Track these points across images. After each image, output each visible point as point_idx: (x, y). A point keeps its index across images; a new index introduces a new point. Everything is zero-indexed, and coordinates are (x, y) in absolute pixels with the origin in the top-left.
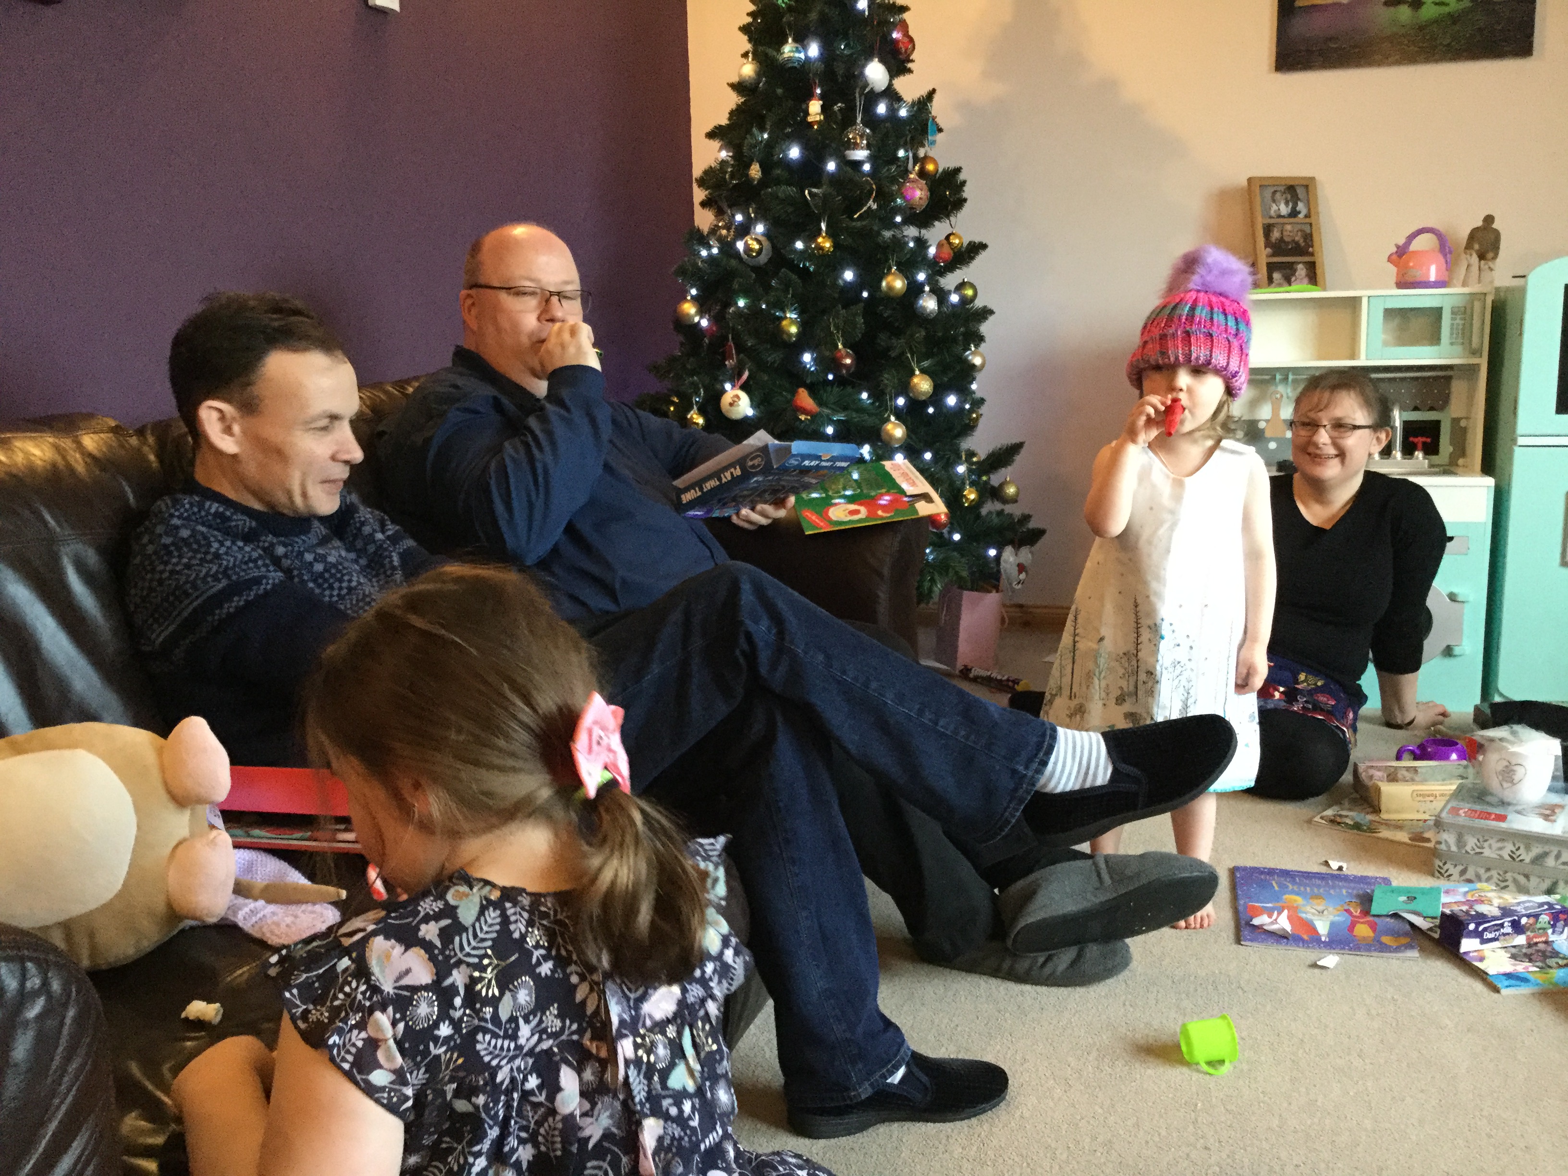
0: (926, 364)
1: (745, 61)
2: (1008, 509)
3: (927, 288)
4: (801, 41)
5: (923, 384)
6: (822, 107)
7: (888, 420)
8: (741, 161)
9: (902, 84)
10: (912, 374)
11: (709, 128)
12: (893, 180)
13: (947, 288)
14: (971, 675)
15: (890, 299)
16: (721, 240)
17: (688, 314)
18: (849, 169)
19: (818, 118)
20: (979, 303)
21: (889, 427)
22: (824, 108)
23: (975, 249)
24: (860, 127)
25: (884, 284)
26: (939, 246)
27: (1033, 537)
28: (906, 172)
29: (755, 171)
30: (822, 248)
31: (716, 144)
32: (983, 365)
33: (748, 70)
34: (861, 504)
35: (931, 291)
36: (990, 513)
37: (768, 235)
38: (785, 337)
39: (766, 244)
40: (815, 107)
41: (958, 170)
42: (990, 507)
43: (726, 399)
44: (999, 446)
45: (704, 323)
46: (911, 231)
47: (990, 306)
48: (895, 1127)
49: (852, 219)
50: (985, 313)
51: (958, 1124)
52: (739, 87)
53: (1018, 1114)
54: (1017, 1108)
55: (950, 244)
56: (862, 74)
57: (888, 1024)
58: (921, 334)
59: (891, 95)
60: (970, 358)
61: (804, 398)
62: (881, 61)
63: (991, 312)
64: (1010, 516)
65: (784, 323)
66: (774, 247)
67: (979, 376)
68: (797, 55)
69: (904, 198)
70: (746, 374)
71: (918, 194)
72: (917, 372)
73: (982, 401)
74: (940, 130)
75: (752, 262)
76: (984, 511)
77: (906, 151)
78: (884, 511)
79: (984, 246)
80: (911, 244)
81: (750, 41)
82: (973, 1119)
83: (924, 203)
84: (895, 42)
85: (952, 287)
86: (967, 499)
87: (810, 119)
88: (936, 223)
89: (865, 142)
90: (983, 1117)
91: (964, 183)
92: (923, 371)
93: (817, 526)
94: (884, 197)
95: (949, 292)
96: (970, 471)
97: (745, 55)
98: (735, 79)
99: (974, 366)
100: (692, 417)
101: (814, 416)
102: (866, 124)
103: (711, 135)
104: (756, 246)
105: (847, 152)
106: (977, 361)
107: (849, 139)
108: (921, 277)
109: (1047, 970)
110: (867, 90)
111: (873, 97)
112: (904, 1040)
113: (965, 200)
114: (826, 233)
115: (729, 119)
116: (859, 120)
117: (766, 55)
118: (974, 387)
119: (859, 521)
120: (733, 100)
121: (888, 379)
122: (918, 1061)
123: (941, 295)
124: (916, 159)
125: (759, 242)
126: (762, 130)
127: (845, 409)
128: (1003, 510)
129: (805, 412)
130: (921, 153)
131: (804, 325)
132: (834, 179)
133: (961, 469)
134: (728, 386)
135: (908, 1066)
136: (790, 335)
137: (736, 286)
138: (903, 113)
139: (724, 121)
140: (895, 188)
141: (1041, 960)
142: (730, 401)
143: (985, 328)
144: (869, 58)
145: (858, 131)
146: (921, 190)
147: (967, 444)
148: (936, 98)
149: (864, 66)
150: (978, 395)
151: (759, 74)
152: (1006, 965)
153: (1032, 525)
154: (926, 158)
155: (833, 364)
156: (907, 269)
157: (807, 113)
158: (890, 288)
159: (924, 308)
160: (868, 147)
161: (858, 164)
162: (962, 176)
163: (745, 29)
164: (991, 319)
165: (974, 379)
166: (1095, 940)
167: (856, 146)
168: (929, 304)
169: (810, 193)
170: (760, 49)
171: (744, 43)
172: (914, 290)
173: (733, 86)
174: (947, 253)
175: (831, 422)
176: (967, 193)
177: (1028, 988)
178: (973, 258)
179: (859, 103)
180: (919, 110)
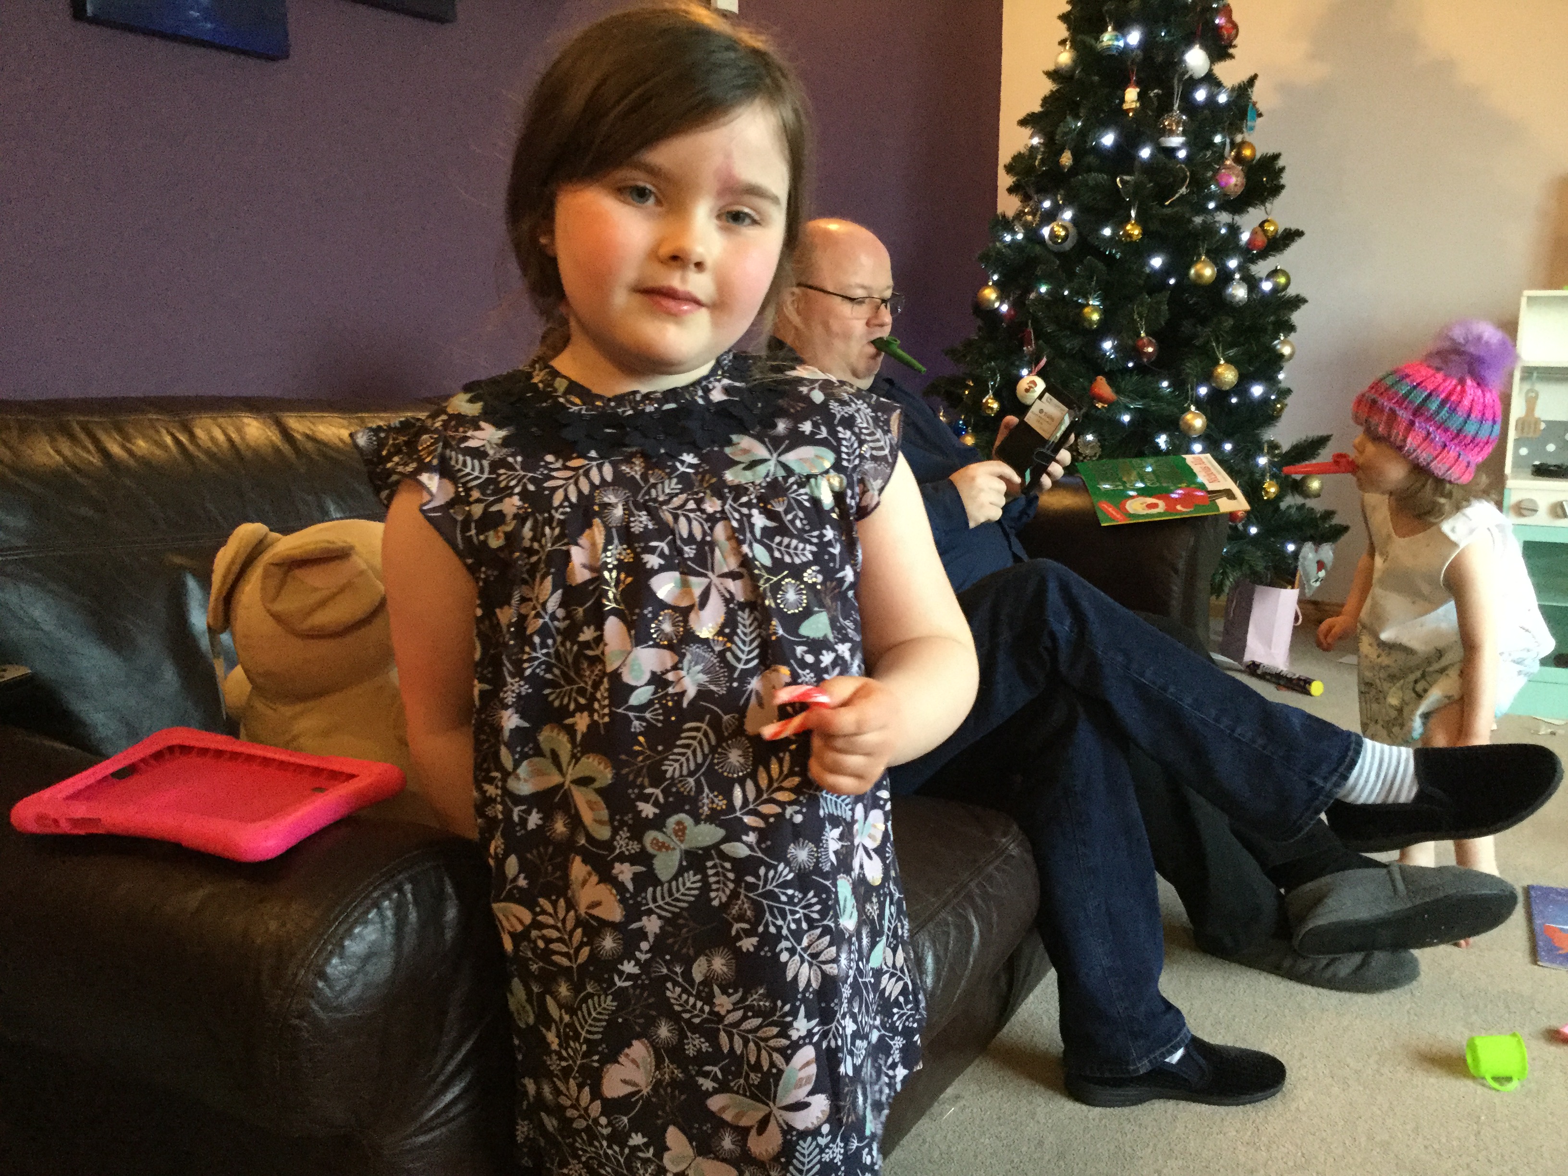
0: (1231, 352)
1: (1061, 48)
2: (1310, 503)
3: (1237, 276)
4: (1121, 28)
5: (1227, 374)
6: (1139, 94)
7: (1188, 410)
8: (1053, 148)
9: (1222, 70)
10: (1216, 363)
11: (1022, 115)
12: (1208, 166)
13: (1258, 275)
14: (1259, 672)
15: (1198, 287)
16: (1027, 227)
17: (989, 300)
18: (1161, 156)
19: (1133, 106)
20: (1291, 291)
21: (1189, 417)
22: (1141, 96)
23: (1290, 236)
24: (1176, 112)
25: (1192, 272)
26: (1254, 233)
27: (1335, 534)
28: (1222, 158)
29: (1066, 159)
30: (1130, 236)
31: (1027, 131)
32: (1291, 356)
33: (1065, 58)
34: (1159, 498)
35: (1242, 279)
36: (1289, 507)
37: (1074, 221)
38: (1086, 324)
39: (1072, 231)
40: (1131, 95)
41: (1276, 157)
42: (1291, 501)
43: (1023, 384)
44: (1304, 438)
45: (1005, 308)
46: (1224, 217)
47: (1304, 294)
48: (1171, 1104)
49: (1164, 206)
50: (1298, 302)
51: (1233, 1109)
52: (1054, 75)
53: (1293, 1107)
54: (1293, 1100)
55: (1265, 232)
56: (1182, 61)
57: (1169, 1007)
58: (1228, 323)
59: (1210, 79)
60: (1278, 347)
61: (1102, 386)
62: (1201, 44)
63: (1304, 301)
64: (1311, 510)
65: (1087, 310)
66: (1080, 234)
67: (1287, 365)
68: (1116, 43)
69: (1218, 185)
70: (1044, 361)
71: (1233, 180)
72: (1222, 362)
73: (1289, 391)
74: (1260, 115)
75: (1055, 248)
76: (1283, 505)
77: (1224, 137)
78: (1183, 506)
79: (1299, 234)
80: (1223, 231)
81: (1069, 29)
82: (1248, 1106)
83: (1239, 190)
84: (1218, 28)
85: (1263, 274)
86: (1267, 493)
87: (1126, 106)
88: (1251, 210)
89: (1181, 129)
90: (1258, 1105)
91: (1282, 169)
92: (1228, 361)
93: (1114, 519)
94: (1199, 184)
95: (1261, 280)
96: (1271, 463)
97: (1063, 43)
98: (1051, 67)
99: (1282, 356)
100: (987, 402)
101: (1111, 404)
102: (1183, 110)
103: (1023, 123)
104: (1063, 233)
105: (1162, 139)
106: (1286, 350)
107: (1165, 126)
108: (1233, 264)
109: (1328, 974)
110: (1186, 77)
111: (1193, 83)
112: (1184, 1024)
113: (1283, 186)
114: (1136, 219)
115: (1042, 106)
116: (1176, 106)
117: (1083, 43)
118: (1281, 376)
119: (1160, 514)
120: (1048, 87)
121: (1190, 366)
122: (1197, 1046)
123: (1252, 283)
124: (1233, 144)
125: (1064, 228)
126: (1077, 117)
127: (1143, 397)
128: (1304, 505)
129: (1101, 399)
130: (1239, 138)
131: (1106, 313)
132: (1149, 168)
133: (1263, 461)
134: (1025, 372)
135: (1187, 1048)
136: (1090, 322)
137: (1039, 272)
138: (1222, 99)
139: (1037, 108)
140: (1210, 174)
141: (1325, 962)
142: (1027, 387)
143: (1296, 317)
144: (1188, 43)
145: (1175, 119)
146: (1237, 176)
147: (1270, 435)
148: (1258, 83)
149: (1183, 53)
150: (1283, 385)
151: (1076, 62)
152: (1287, 963)
153: (1336, 521)
154: (1243, 143)
155: (1136, 352)
156: (1217, 256)
157: (1123, 101)
158: (1199, 275)
159: (1233, 296)
160: (1184, 133)
161: (1172, 151)
162: (1281, 163)
163: (1064, 18)
164: (1304, 308)
165: (1281, 368)
166: (1382, 948)
167: (1171, 133)
168: (1239, 292)
169: (1122, 181)
170: (1080, 37)
171: (1062, 31)
172: (1224, 278)
173: (1049, 74)
174: (1261, 240)
175: (1127, 409)
176: (1285, 179)
177: (1308, 989)
178: (1287, 246)
179: (1178, 89)
180: (1239, 96)
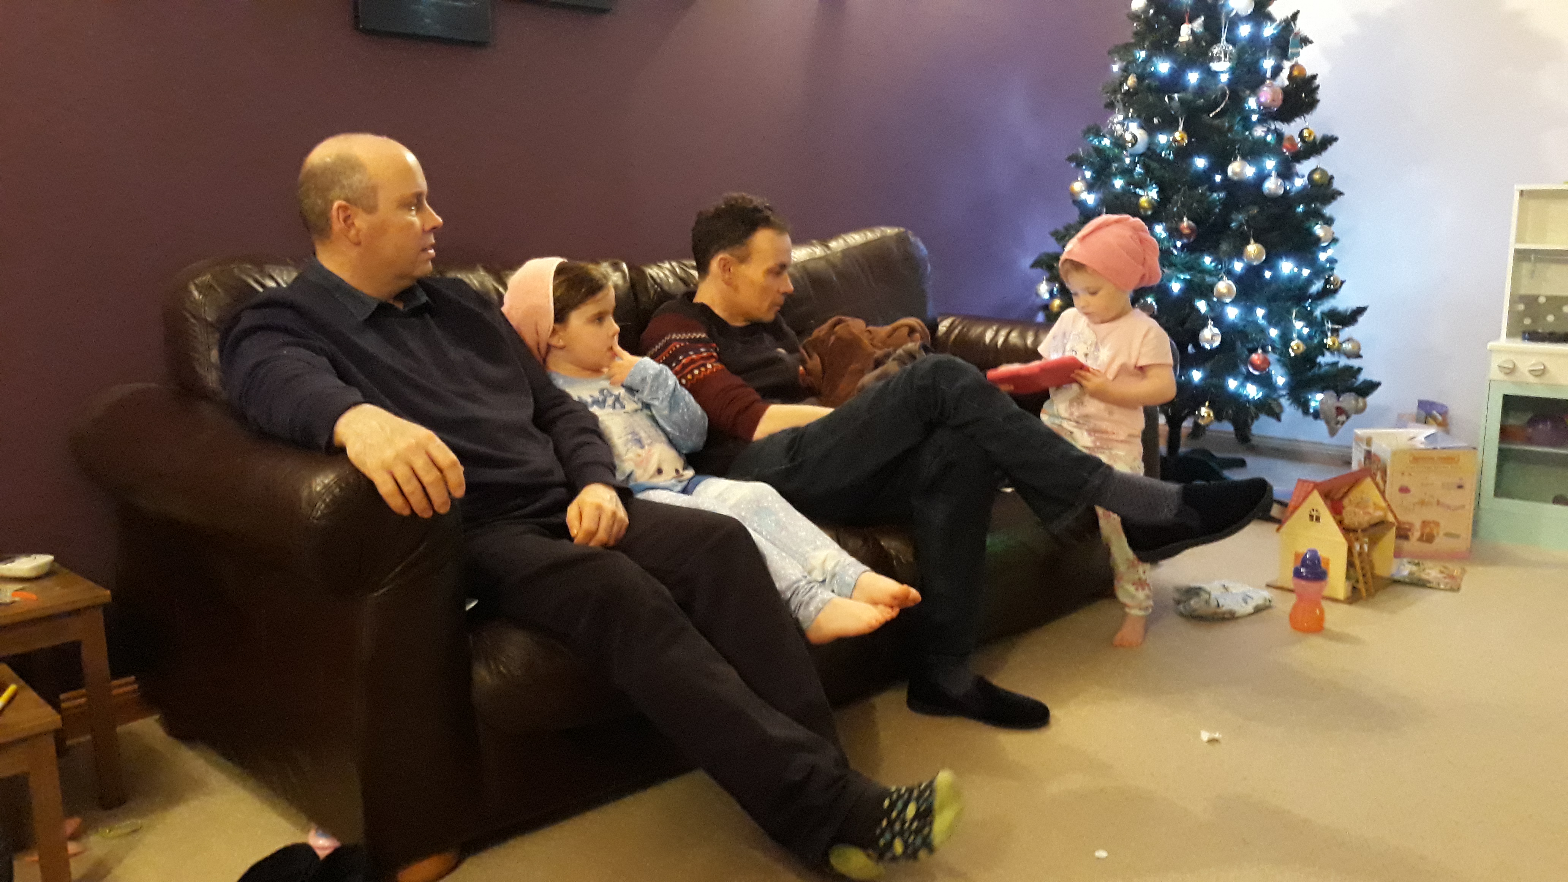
0: (1260, 236)
3: (1274, 174)
5: (1257, 252)
7: (1222, 280)
10: (1247, 242)
13: (1298, 172)
17: (1078, 193)
18: (1207, 79)
19: (1188, 39)
20: (1329, 186)
23: (1327, 141)
24: (1224, 44)
25: (1232, 170)
27: (1363, 389)
28: (1264, 79)
29: (1132, 82)
30: (1179, 141)
33: (1139, 3)
35: (1278, 175)
38: (1142, 210)
40: (1185, 30)
41: (1315, 76)
47: (1344, 188)
49: (1209, 118)
50: (1335, 195)
55: (1302, 138)
60: (1317, 232)
63: (1343, 193)
64: (1347, 367)
65: (1142, 200)
67: (1329, 247)
72: (1252, 242)
74: (1308, 43)
76: (1317, 361)
79: (1335, 139)
83: (1279, 104)
85: (1302, 172)
86: (1294, 350)
87: (1181, 40)
88: (1294, 119)
89: (1227, 56)
92: (1256, 241)
95: (1299, 176)
99: (1321, 239)
102: (1229, 42)
105: (1210, 65)
106: (1327, 236)
107: (1214, 54)
110: (1230, 15)
111: (1236, 21)
113: (1318, 101)
114: (1183, 128)
116: (1224, 38)
118: (1323, 255)
121: (1228, 246)
126: (1142, 48)
127: (1190, 270)
136: (1145, 209)
138: (1267, 32)
140: (1249, 92)
145: (1222, 48)
151: (1148, 5)
153: (1367, 377)
154: (1295, 66)
155: (1178, 234)
156: (1256, 157)
157: (1178, 35)
158: (1236, 174)
159: (1268, 190)
160: (1230, 60)
161: (1217, 74)
162: (1317, 82)
164: (1339, 200)
165: (1322, 250)
167: (1218, 60)
168: (1274, 186)
169: (1169, 98)
172: (1261, 175)
174: (1300, 145)
175: (1178, 279)
176: (1320, 95)
178: (1326, 148)
179: (1224, 24)
180: (1284, 28)
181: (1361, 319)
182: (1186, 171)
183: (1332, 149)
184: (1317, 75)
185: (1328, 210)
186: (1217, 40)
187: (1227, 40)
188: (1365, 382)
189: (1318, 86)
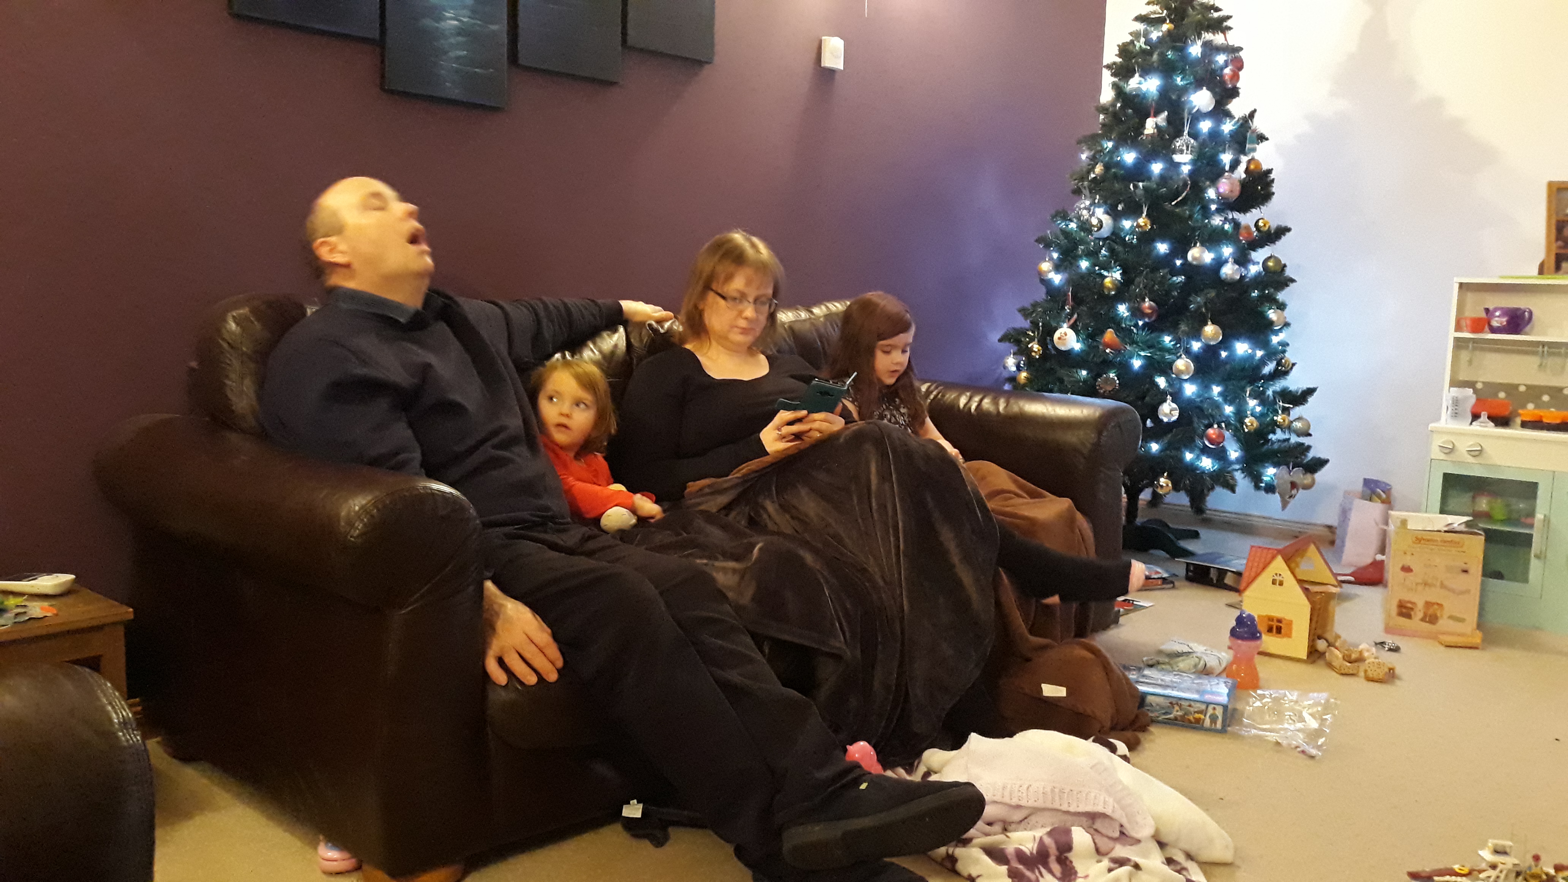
0: (1215, 316)
2: (1292, 438)
3: (1232, 260)
4: (1145, 76)
5: (1214, 333)
7: (1181, 358)
8: (1094, 162)
10: (1205, 324)
13: (1253, 259)
15: (1196, 267)
17: (1045, 272)
18: (1170, 169)
19: (1152, 132)
20: (1282, 274)
21: (1179, 363)
23: (1282, 231)
24: (1186, 138)
25: (1192, 255)
27: (1314, 466)
29: (1099, 170)
30: (1142, 227)
33: (1111, 97)
35: (1235, 262)
38: (1106, 291)
39: (1107, 222)
40: (1150, 123)
41: (1269, 171)
43: (1059, 334)
45: (1056, 278)
49: (1172, 206)
50: (1288, 282)
55: (1257, 226)
56: (1190, 99)
58: (1212, 294)
59: (1216, 113)
60: (1268, 316)
61: (1110, 336)
62: (1208, 89)
63: (1294, 281)
64: (1296, 445)
65: (1106, 280)
67: (1282, 331)
68: (1140, 86)
70: (1076, 317)
72: (1209, 323)
74: (1264, 139)
75: (1096, 235)
79: (1288, 230)
83: (1237, 195)
84: (1224, 75)
85: (1258, 259)
87: (1145, 132)
88: (1250, 210)
89: (1189, 149)
91: (1273, 181)
92: (1214, 322)
94: (1201, 190)
95: (1254, 263)
97: (1113, 85)
99: (1275, 323)
100: (1032, 346)
102: (1191, 135)
104: (1097, 224)
105: (1173, 157)
106: (1279, 320)
107: (1176, 147)
110: (1193, 112)
111: (1199, 117)
113: (1273, 194)
114: (1147, 215)
116: (1186, 132)
118: (1275, 338)
121: (1185, 326)
126: (1111, 139)
127: (1150, 347)
128: (1290, 440)
129: (1111, 347)
131: (1124, 283)
132: (1161, 177)
134: (1062, 324)
136: (1110, 290)
137: (1082, 252)
138: (1227, 128)
140: (1209, 183)
142: (1061, 335)
143: (1284, 294)
144: (1198, 86)
145: (1184, 142)
148: (1256, 115)
149: (1192, 93)
151: (1113, 101)
154: (1252, 160)
155: (1142, 313)
156: (1215, 245)
157: (1143, 128)
158: (1196, 259)
159: (1227, 275)
160: (1191, 153)
161: (1179, 165)
162: (1272, 176)
165: (1275, 333)
167: (1180, 152)
168: (1231, 272)
169: (1134, 186)
172: (1219, 261)
174: (1256, 234)
175: (1139, 356)
176: (1275, 189)
178: (1280, 238)
179: (1187, 120)
180: (1242, 125)
181: (1311, 400)
182: (1149, 254)
183: (1285, 239)
184: (1272, 169)
185: (1281, 296)
186: (1179, 133)
187: (1189, 134)
188: (1314, 459)
189: (1273, 180)
